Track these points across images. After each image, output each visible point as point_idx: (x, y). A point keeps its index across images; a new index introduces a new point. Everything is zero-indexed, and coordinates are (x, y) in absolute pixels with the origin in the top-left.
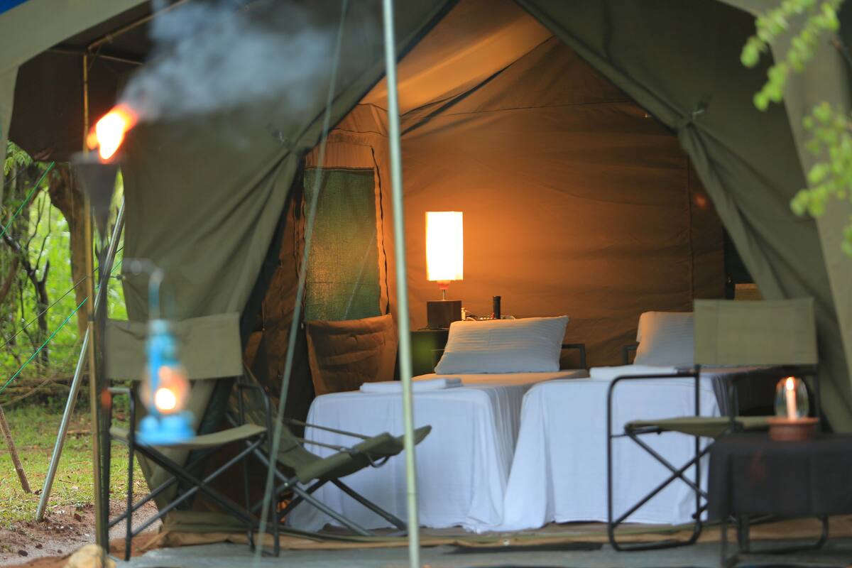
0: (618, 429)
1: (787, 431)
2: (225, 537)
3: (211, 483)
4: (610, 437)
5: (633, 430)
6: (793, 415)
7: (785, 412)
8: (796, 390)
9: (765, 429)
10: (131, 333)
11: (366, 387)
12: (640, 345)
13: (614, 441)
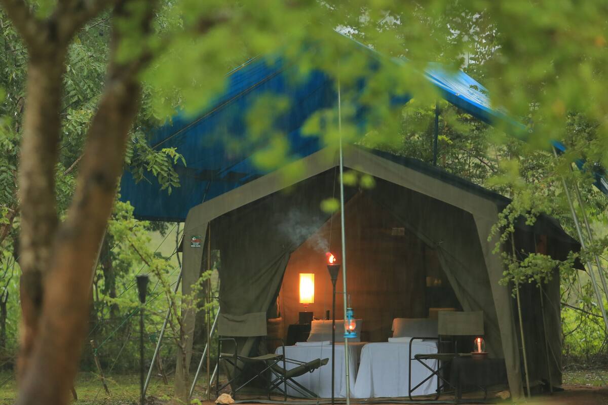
0: (413, 357)
1: (479, 356)
2: (258, 397)
3: (262, 373)
4: (410, 359)
5: (418, 357)
6: (480, 351)
7: (477, 350)
8: (481, 342)
9: (470, 357)
10: (227, 318)
11: (298, 344)
12: (395, 332)
13: (412, 360)
